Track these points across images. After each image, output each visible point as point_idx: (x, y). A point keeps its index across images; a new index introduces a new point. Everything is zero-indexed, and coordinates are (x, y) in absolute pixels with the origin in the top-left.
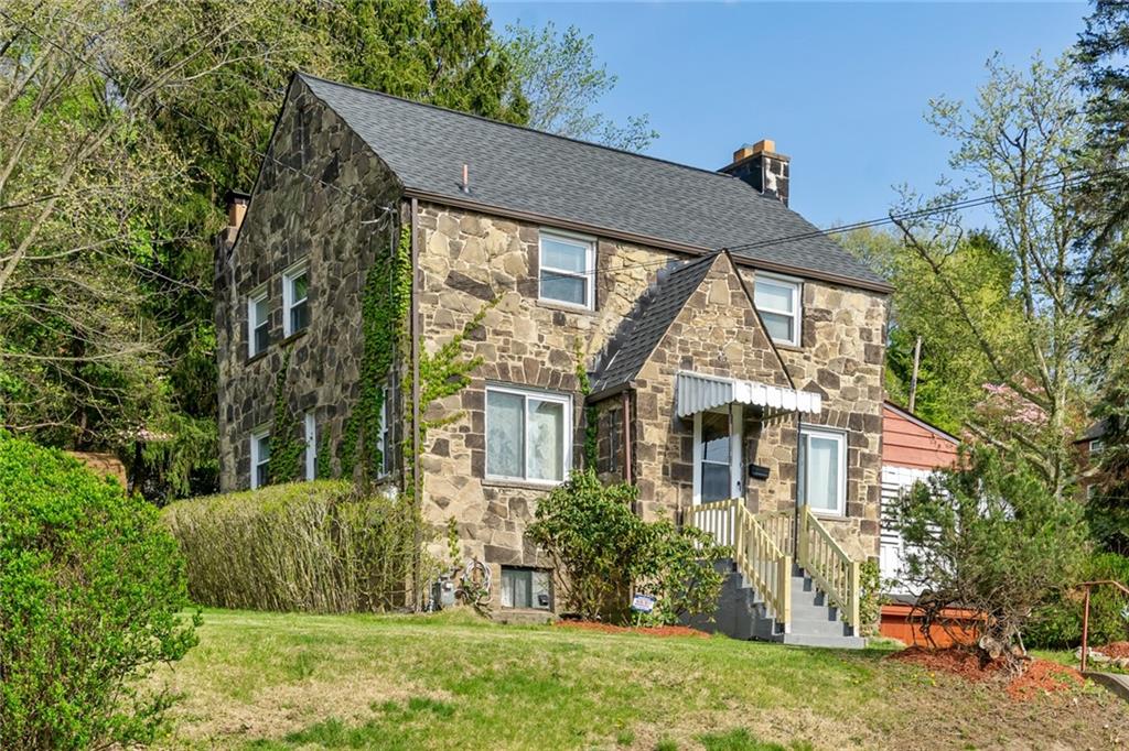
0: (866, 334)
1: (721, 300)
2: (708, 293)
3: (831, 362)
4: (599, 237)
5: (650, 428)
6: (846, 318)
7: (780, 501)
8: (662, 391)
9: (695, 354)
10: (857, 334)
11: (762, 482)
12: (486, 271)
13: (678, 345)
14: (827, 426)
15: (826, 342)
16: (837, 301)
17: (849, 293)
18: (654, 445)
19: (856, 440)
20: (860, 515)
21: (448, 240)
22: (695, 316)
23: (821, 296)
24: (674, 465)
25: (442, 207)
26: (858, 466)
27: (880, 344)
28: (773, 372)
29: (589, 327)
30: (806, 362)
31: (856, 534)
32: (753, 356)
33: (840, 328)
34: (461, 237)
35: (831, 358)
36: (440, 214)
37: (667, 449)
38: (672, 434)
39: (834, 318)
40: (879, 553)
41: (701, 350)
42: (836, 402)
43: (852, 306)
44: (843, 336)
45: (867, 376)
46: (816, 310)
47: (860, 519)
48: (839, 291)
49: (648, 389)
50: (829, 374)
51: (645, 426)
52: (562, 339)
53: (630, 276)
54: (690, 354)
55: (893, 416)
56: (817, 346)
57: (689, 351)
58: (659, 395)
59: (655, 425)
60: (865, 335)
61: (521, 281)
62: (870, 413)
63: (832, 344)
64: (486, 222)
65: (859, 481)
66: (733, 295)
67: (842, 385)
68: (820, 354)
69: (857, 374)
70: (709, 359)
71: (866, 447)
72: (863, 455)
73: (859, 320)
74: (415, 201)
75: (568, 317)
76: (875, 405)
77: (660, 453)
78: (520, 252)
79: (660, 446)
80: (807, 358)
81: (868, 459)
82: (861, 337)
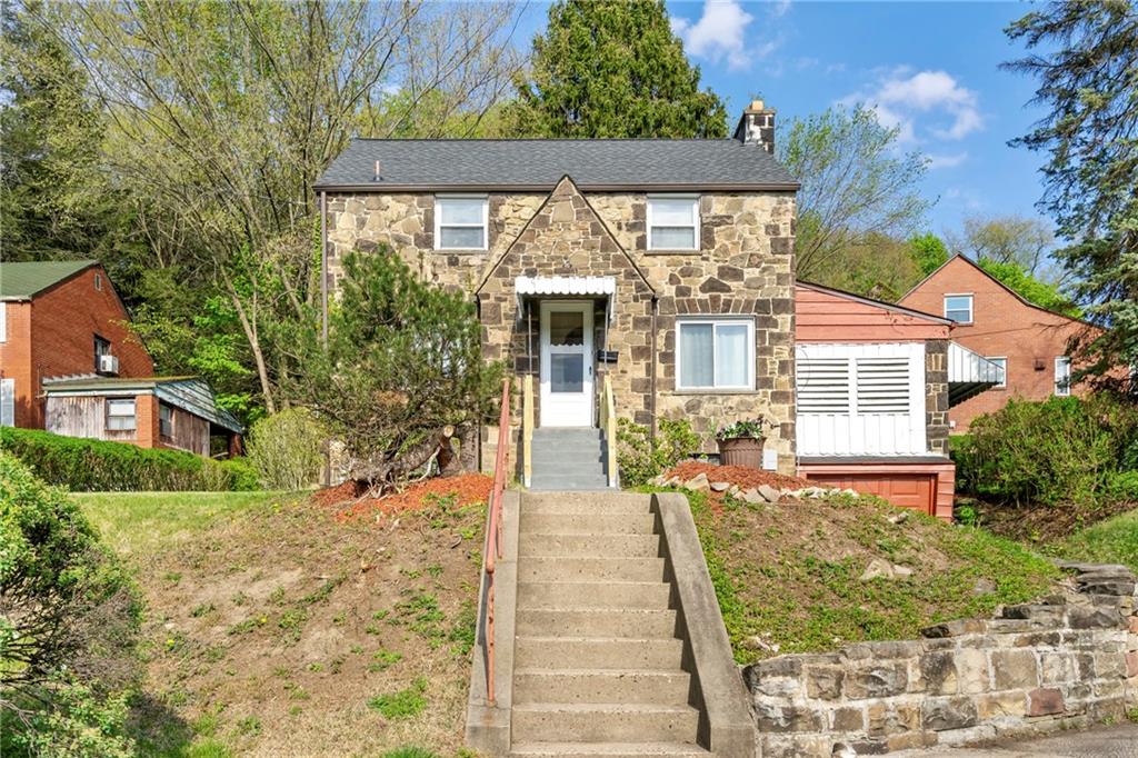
0: (772, 229)
1: (566, 217)
2: (551, 215)
3: (732, 259)
4: (491, 192)
5: (493, 332)
6: (750, 219)
7: (633, 379)
8: (505, 300)
9: (539, 266)
10: (762, 231)
11: (613, 365)
12: (386, 235)
13: (521, 261)
14: (730, 314)
15: (727, 243)
16: (740, 206)
17: (752, 198)
18: (498, 345)
19: (764, 322)
20: (771, 387)
21: (355, 217)
22: (539, 235)
23: (719, 205)
24: (518, 359)
25: (349, 194)
26: (767, 344)
27: (790, 236)
28: (623, 270)
29: (480, 263)
30: (704, 263)
31: (766, 404)
32: (601, 260)
33: (743, 230)
34: (366, 213)
35: (732, 255)
36: (348, 199)
37: (511, 345)
38: (516, 334)
39: (735, 221)
40: (795, 420)
41: (545, 261)
42: (740, 292)
43: (755, 207)
44: (747, 235)
45: (775, 266)
46: (714, 218)
47: (770, 391)
48: (740, 198)
49: (492, 300)
50: (730, 269)
51: (489, 331)
52: (456, 276)
53: (519, 218)
54: (534, 266)
55: (839, 299)
56: (716, 247)
57: (532, 264)
58: (503, 304)
59: (499, 329)
60: (771, 231)
61: (417, 237)
62: (780, 297)
63: (733, 244)
64: (386, 199)
65: (767, 357)
66: (578, 212)
67: (746, 276)
68: (719, 253)
69: (763, 265)
70: (553, 268)
71: (776, 327)
72: (771, 335)
73: (764, 218)
74: (323, 194)
75: (461, 258)
76: (785, 290)
77: (504, 351)
78: (417, 216)
79: (505, 345)
80: (706, 259)
81: (778, 338)
82: (767, 233)
